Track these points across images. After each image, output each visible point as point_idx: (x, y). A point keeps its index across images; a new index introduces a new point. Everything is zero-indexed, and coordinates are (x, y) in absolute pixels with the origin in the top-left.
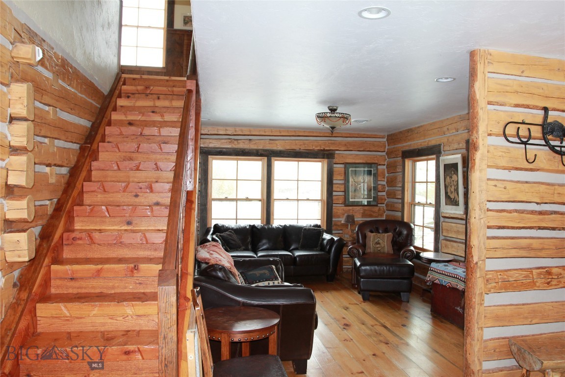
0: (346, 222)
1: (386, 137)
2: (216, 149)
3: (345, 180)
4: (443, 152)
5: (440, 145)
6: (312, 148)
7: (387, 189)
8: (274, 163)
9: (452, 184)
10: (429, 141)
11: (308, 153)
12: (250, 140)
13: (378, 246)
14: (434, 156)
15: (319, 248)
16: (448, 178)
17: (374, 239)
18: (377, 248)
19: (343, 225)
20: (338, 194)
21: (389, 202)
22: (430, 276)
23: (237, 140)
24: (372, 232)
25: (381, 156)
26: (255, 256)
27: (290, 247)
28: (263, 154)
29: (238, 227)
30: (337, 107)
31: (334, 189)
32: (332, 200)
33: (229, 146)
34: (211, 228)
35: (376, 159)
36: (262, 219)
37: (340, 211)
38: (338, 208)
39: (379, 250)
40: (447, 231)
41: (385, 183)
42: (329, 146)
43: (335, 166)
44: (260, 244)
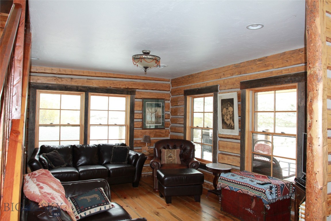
0: (145, 141)
1: (171, 81)
2: (43, 85)
3: (142, 110)
4: (219, 91)
5: (217, 86)
6: (119, 87)
7: (171, 117)
8: (90, 97)
9: (228, 113)
10: (207, 83)
11: (116, 90)
12: (72, 78)
13: (170, 159)
14: (212, 94)
15: (126, 162)
16: (225, 109)
17: (167, 154)
18: (170, 160)
19: (142, 143)
20: (138, 121)
21: (173, 126)
22: (221, 184)
23: (61, 78)
24: (165, 148)
25: (167, 94)
26: (77, 171)
27: (104, 162)
28: (81, 90)
29: (61, 147)
30: (150, 51)
31: (135, 117)
32: (134, 125)
33: (55, 83)
34: (38, 148)
35: (163, 96)
36: (80, 140)
37: (139, 133)
38: (138, 131)
39: (171, 162)
40: (223, 147)
41: (169, 113)
42: (131, 86)
43: (136, 100)
44: (79, 161)
